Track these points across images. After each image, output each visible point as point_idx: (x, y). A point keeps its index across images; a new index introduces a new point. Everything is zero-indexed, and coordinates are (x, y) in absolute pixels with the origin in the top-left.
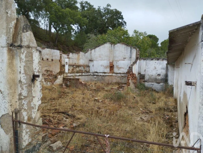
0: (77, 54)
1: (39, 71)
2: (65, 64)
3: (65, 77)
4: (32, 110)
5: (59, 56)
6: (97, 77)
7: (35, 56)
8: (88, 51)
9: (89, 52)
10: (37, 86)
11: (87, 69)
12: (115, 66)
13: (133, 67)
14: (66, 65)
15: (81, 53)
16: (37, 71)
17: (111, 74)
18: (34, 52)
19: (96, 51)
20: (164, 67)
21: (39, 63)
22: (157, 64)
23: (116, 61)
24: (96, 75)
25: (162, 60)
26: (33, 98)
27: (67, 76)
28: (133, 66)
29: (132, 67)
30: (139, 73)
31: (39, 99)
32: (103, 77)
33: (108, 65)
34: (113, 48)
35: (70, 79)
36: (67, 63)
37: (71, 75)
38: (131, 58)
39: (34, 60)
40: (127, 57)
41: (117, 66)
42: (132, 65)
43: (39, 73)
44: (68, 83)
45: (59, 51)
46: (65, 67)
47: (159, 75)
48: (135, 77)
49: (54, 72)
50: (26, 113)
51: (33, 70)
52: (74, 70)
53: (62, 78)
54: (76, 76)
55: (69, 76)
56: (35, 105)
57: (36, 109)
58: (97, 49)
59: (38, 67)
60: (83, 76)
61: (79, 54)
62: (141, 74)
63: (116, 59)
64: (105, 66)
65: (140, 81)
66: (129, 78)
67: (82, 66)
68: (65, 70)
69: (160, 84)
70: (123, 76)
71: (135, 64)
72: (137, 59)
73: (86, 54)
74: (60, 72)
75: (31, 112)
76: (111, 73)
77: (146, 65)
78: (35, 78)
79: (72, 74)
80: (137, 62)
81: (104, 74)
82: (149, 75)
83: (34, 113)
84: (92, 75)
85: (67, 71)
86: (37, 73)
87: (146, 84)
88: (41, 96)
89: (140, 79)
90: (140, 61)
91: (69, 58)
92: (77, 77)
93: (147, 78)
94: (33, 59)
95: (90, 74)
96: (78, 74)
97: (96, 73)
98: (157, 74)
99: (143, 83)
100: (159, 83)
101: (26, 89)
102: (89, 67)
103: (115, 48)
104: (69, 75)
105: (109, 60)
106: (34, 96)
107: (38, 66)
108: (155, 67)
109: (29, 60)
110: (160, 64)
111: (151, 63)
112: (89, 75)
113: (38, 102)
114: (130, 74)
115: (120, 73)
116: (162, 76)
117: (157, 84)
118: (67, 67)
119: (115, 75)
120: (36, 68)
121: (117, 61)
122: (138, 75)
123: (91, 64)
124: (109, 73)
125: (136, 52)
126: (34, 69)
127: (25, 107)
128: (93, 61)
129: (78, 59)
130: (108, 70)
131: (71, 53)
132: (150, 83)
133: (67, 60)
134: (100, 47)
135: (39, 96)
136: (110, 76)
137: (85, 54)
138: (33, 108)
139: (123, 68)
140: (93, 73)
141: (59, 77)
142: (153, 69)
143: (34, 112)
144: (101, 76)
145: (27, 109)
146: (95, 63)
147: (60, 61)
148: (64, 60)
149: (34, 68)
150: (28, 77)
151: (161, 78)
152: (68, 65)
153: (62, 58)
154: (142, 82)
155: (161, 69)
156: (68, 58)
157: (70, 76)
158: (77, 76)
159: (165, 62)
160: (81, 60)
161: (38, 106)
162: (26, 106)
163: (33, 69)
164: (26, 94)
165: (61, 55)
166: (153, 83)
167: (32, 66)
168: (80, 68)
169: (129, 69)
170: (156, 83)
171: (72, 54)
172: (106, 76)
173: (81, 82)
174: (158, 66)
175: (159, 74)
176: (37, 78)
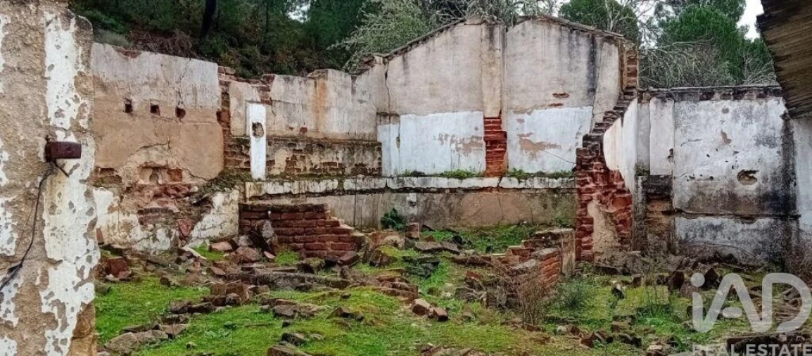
0: (312, 82)
1: (77, 125)
2: (250, 131)
3: (249, 202)
4: (48, 333)
5: (218, 90)
6: (423, 198)
7: (58, 47)
8: (370, 63)
9: (377, 69)
10: (71, 205)
11: (369, 160)
12: (513, 139)
13: (607, 136)
14: (253, 139)
15: (335, 79)
16: (67, 125)
17: (492, 182)
18: (51, 26)
19: (410, 62)
20: (769, 132)
21: (76, 84)
22: (736, 117)
23: (515, 112)
24: (417, 190)
25: (760, 96)
26: (51, 270)
27: (260, 198)
28: (603, 131)
29: (600, 140)
30: (641, 170)
31: (80, 273)
32: (453, 199)
33: (474, 133)
34: (498, 45)
35: (277, 210)
36: (259, 130)
37: (280, 190)
38: (592, 90)
39: (52, 67)
40: (572, 88)
41: (521, 136)
42: (601, 127)
43: (77, 137)
44: (268, 231)
45: (216, 66)
46: (248, 148)
47: (746, 175)
48: (621, 191)
49: (193, 176)
50: (14, 343)
51: (48, 120)
52: (300, 165)
53: (236, 207)
54: (309, 194)
55: (271, 196)
56: (62, 307)
57: (65, 325)
58: (418, 53)
59: (75, 106)
60: (347, 197)
61: (321, 81)
62: (653, 173)
63: (515, 103)
64: (462, 141)
65: (646, 211)
66: (585, 197)
67: (339, 143)
68: (248, 163)
69: (753, 226)
70: (555, 191)
71: (614, 119)
72: (626, 93)
73: (362, 81)
74: (222, 174)
75: (44, 343)
76: (494, 175)
77: (676, 125)
78: (60, 161)
79: (286, 187)
80: (624, 109)
81: (455, 183)
82: (693, 178)
83: (58, 349)
84: (393, 191)
85: (258, 168)
86: (67, 136)
87: (682, 226)
88: (95, 262)
89: (648, 198)
90: (645, 107)
91: (268, 102)
92: (314, 201)
93: (681, 192)
94: (48, 63)
95: (381, 183)
96: (320, 187)
97: (414, 179)
98: (735, 172)
99: (665, 220)
100: (750, 219)
101: (9, 215)
102: (380, 149)
103: (509, 43)
104: (270, 188)
105: (482, 108)
106: (57, 259)
107: (76, 100)
108: (724, 135)
109: (23, 67)
110: (749, 115)
111: (702, 113)
112: (381, 191)
113: (76, 288)
114: (591, 174)
115: (541, 175)
116: (765, 180)
117: (740, 226)
118: (258, 151)
119: (514, 183)
120: (64, 107)
121: (522, 111)
122: (637, 179)
123: (387, 134)
124: (482, 176)
125: (621, 60)
126: (51, 114)
127: (8, 311)
128: (397, 115)
129: (320, 109)
130: (476, 160)
131: (277, 76)
132: (701, 219)
133: (258, 113)
134: (430, 43)
135: (83, 262)
136: (489, 189)
137: (354, 79)
138: (50, 320)
139: (554, 146)
140: (399, 178)
141: (218, 199)
142: (716, 146)
143: (55, 343)
144: (440, 190)
145: (15, 321)
146: (408, 124)
147: (223, 117)
148: (241, 111)
149: (52, 111)
150: (22, 153)
151: (758, 189)
152: (263, 140)
153: (233, 102)
154: (661, 216)
155: (758, 143)
156: (263, 102)
157: (279, 195)
158: (313, 194)
159: (776, 107)
160: (334, 111)
161: (76, 311)
162: (12, 307)
163: (46, 112)
164: (13, 245)
165: (227, 84)
166: (716, 221)
167: (43, 99)
168: (330, 157)
169: (584, 145)
170: (732, 221)
171: (287, 80)
172: (467, 190)
173: (337, 224)
174: (739, 126)
175: (747, 169)
176: (70, 163)
